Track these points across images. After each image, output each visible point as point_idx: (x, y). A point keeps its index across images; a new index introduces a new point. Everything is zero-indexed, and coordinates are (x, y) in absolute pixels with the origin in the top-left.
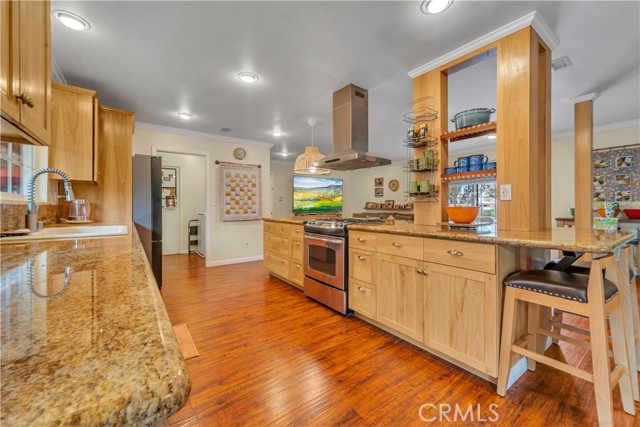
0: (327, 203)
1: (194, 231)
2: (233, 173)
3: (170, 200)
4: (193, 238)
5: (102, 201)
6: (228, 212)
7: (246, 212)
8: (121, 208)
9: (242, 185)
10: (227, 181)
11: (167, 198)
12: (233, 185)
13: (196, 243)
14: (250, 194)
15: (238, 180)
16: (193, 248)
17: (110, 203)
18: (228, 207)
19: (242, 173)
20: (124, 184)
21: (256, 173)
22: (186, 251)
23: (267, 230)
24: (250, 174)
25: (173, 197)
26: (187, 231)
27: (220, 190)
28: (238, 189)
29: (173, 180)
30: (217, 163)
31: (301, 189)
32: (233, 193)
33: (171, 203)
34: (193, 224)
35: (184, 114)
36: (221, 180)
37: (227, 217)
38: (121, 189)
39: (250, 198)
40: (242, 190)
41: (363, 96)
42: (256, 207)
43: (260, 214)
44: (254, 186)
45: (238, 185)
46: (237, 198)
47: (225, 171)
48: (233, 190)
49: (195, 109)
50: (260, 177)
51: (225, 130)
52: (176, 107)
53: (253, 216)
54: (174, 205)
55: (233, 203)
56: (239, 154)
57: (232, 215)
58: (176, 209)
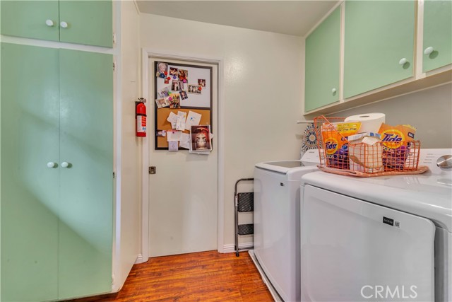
1: (246, 202)
3: (201, 136)
4: (244, 219)
11: (195, 130)
13: (250, 229)
16: (244, 242)
29: (206, 91)
33: (201, 143)
34: (244, 188)
54: (207, 146)
58: (212, 155)
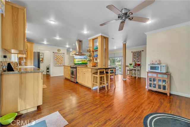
0: (84, 62)
1: (48, 69)
2: (57, 55)
4: (48, 70)
5: (27, 61)
6: (56, 64)
7: (60, 64)
8: (31, 63)
9: (59, 58)
10: (56, 57)
11: (41, 60)
12: (57, 58)
13: (48, 72)
14: (61, 60)
15: (58, 56)
16: (47, 73)
17: (29, 62)
18: (56, 63)
19: (59, 55)
20: (32, 58)
21: (63, 55)
22: (46, 74)
23: (64, 68)
24: (61, 55)
25: (42, 60)
26: (46, 69)
27: (54, 59)
28: (58, 59)
29: (42, 56)
30: (53, 52)
31: (76, 58)
32: (57, 60)
34: (48, 67)
35: (45, 43)
36: (54, 56)
37: (56, 65)
38: (31, 59)
39: (61, 61)
40: (59, 59)
41: (81, 42)
42: (63, 63)
43: (64, 64)
44: (62, 58)
45: (58, 58)
46: (58, 61)
47: (55, 54)
48: (57, 59)
49: (47, 41)
50: (64, 56)
51: (55, 45)
52: (43, 41)
53: (62, 65)
54: (43, 62)
55: (57, 62)
56: (59, 50)
57: (57, 65)
58: (43, 63)
